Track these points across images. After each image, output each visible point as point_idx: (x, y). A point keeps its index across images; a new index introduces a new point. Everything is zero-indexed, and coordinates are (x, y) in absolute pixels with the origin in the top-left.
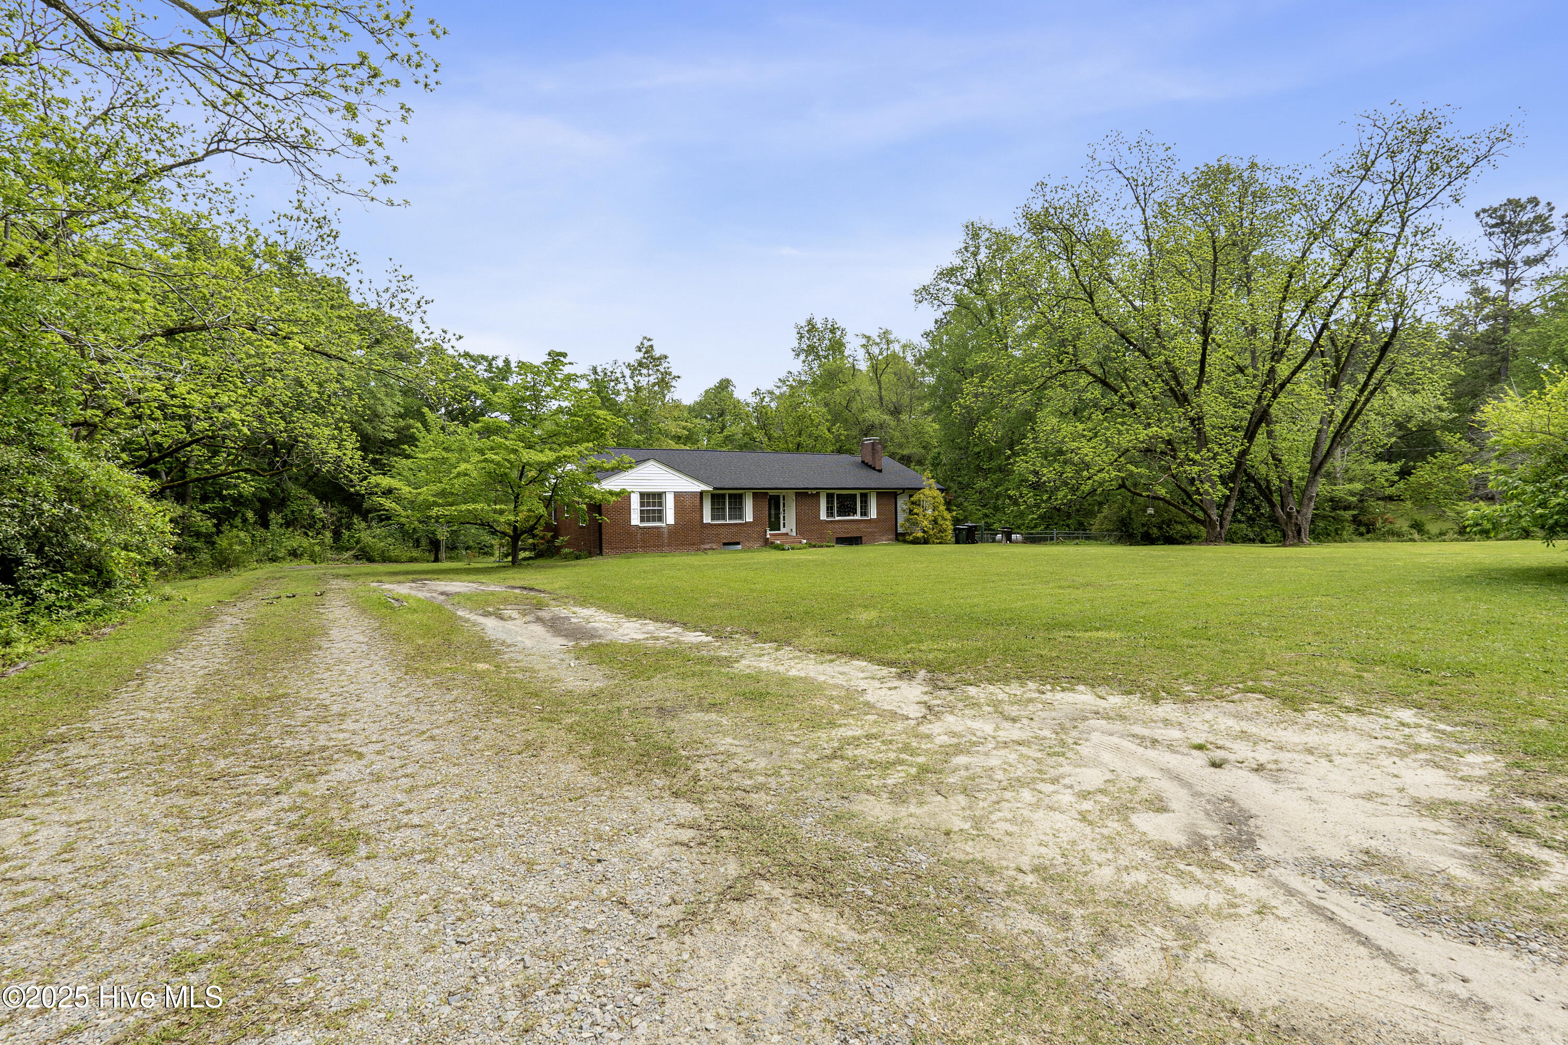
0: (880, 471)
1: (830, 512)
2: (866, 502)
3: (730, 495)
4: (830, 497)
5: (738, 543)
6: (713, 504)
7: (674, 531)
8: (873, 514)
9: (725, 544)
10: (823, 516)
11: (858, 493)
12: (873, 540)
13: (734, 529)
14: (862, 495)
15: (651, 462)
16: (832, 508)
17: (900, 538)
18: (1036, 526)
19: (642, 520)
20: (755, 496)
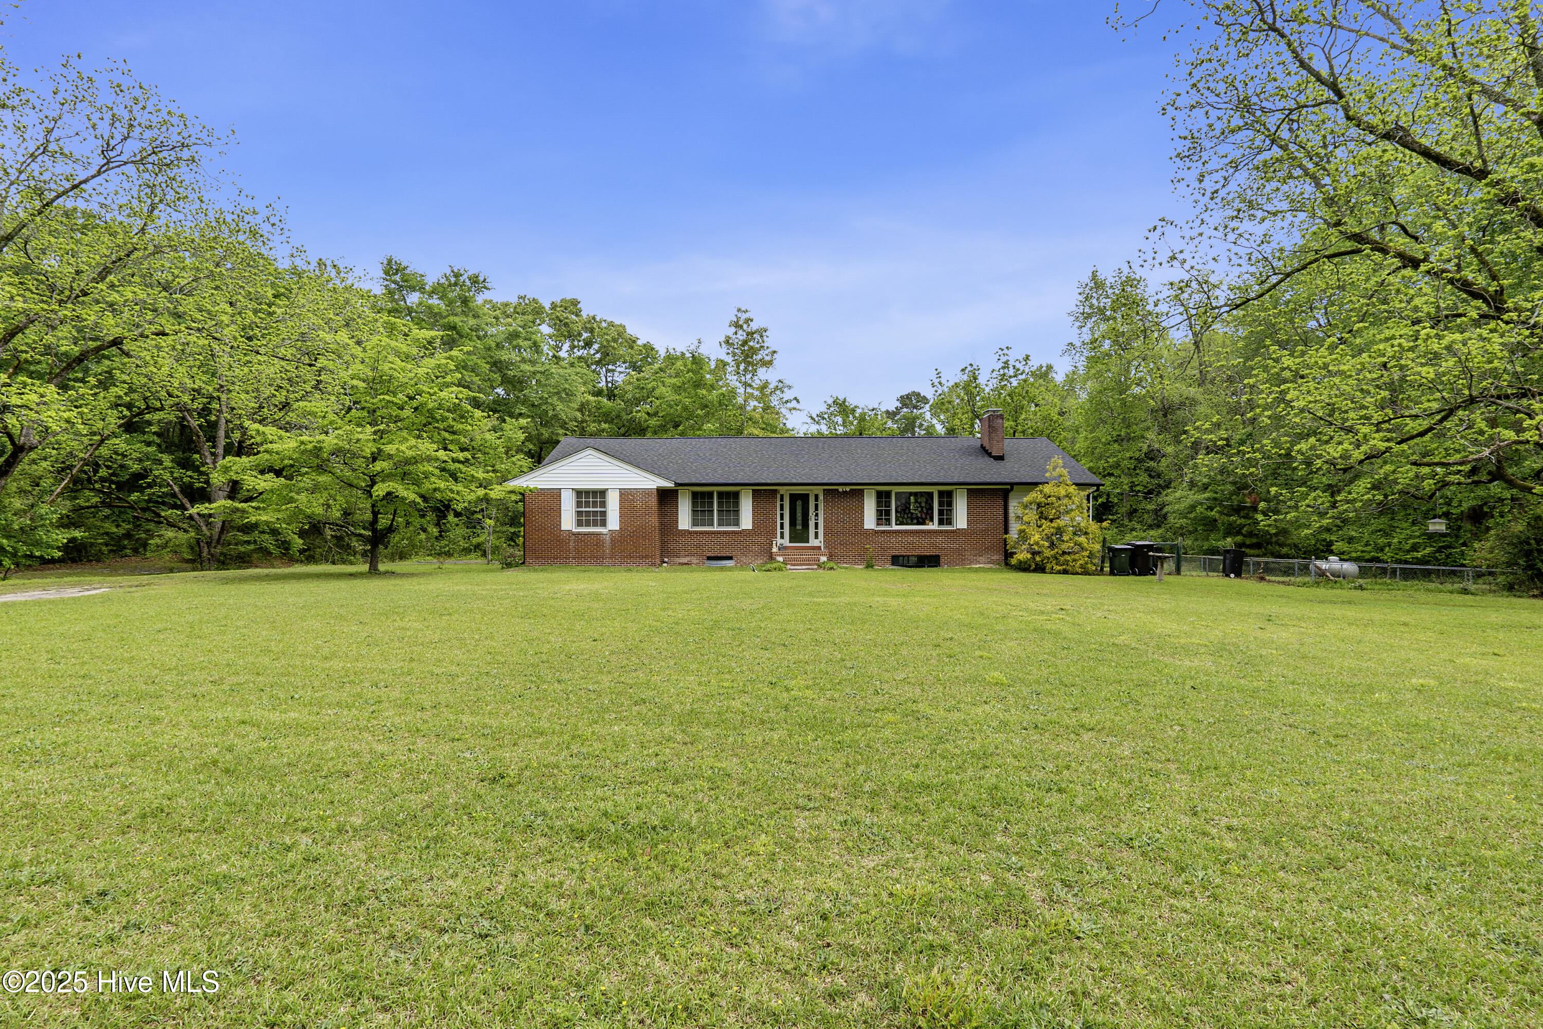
0: (1001, 458)
1: (883, 516)
2: (950, 504)
3: (720, 495)
4: (883, 498)
5: (730, 558)
6: (694, 505)
7: (618, 539)
8: (961, 520)
9: (709, 558)
10: (870, 521)
11: (935, 490)
12: (960, 560)
13: (724, 539)
14: (941, 494)
15: (590, 451)
16: (888, 513)
17: (1006, 559)
18: (1415, 548)
19: (579, 523)
20: (757, 495)
